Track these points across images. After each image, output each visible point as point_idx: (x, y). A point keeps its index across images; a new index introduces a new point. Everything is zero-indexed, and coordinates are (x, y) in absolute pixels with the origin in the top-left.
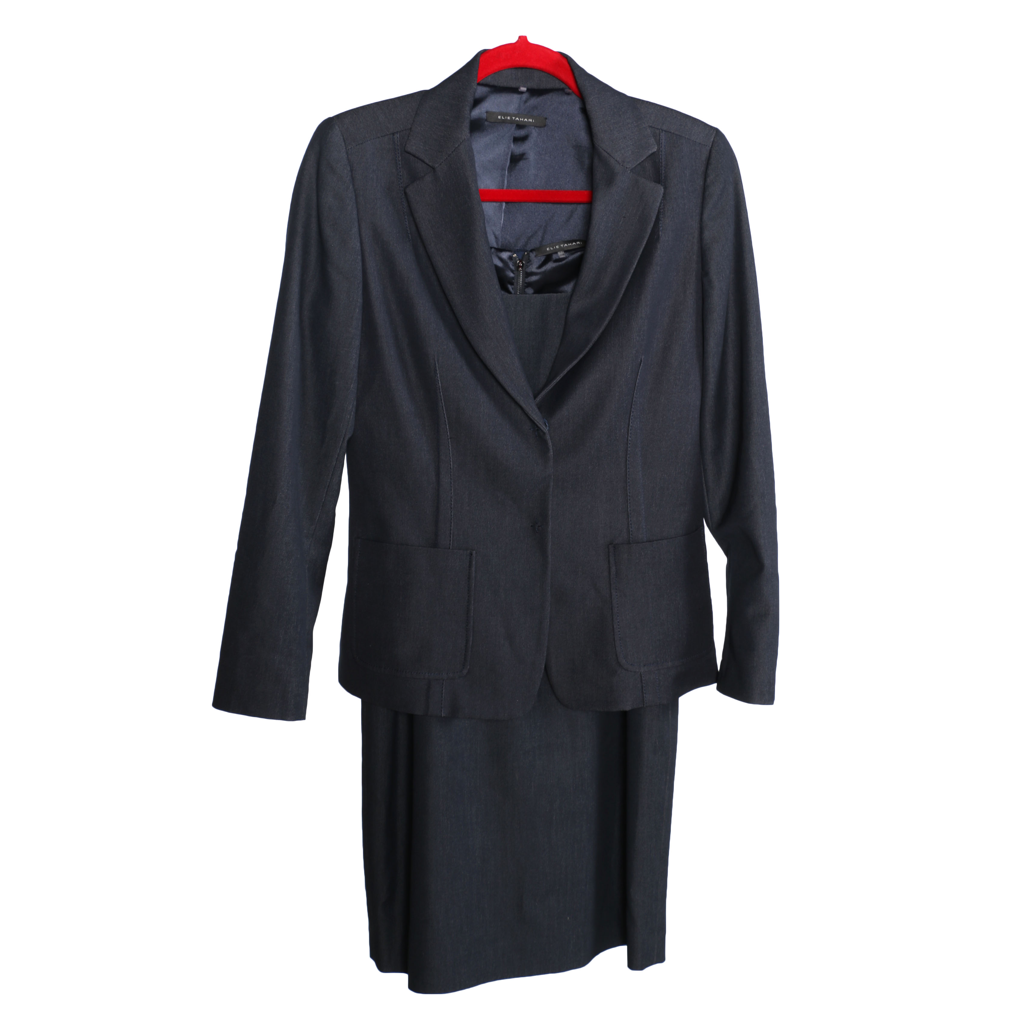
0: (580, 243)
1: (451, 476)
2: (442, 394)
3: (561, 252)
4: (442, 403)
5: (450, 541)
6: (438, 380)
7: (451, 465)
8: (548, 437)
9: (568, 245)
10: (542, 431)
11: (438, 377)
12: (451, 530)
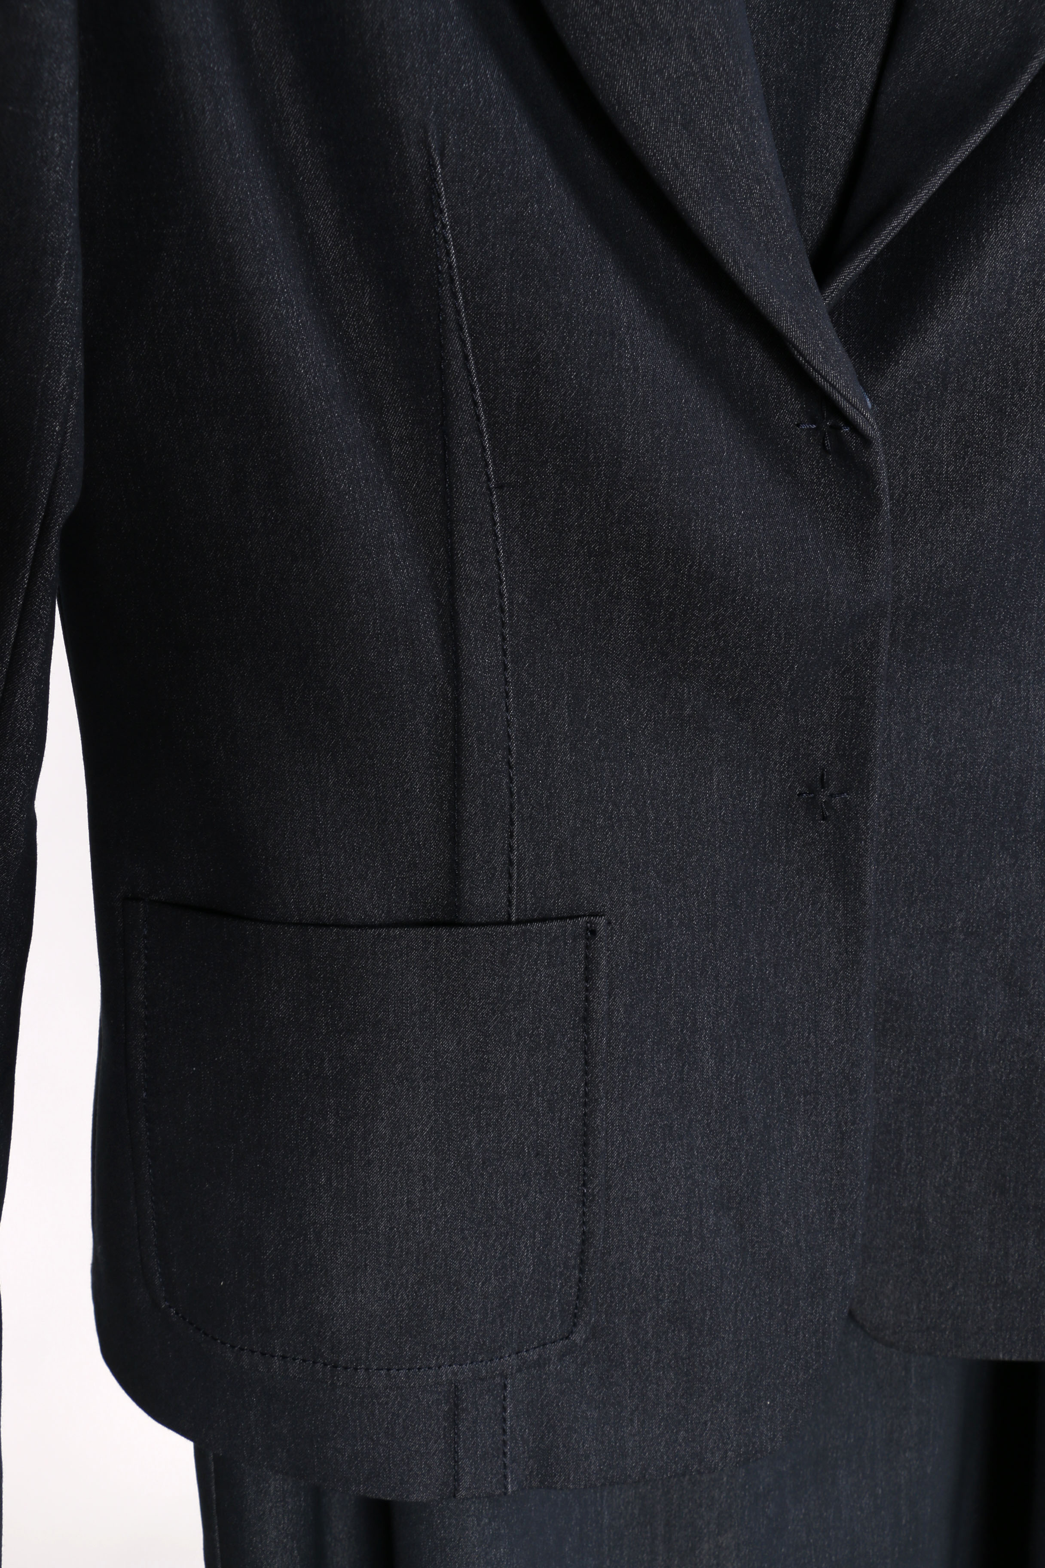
1: (504, 639)
2: (461, 301)
4: (463, 342)
5: (510, 890)
6: (446, 241)
7: (501, 595)
8: (880, 457)
10: (855, 429)
11: (444, 226)
12: (511, 849)
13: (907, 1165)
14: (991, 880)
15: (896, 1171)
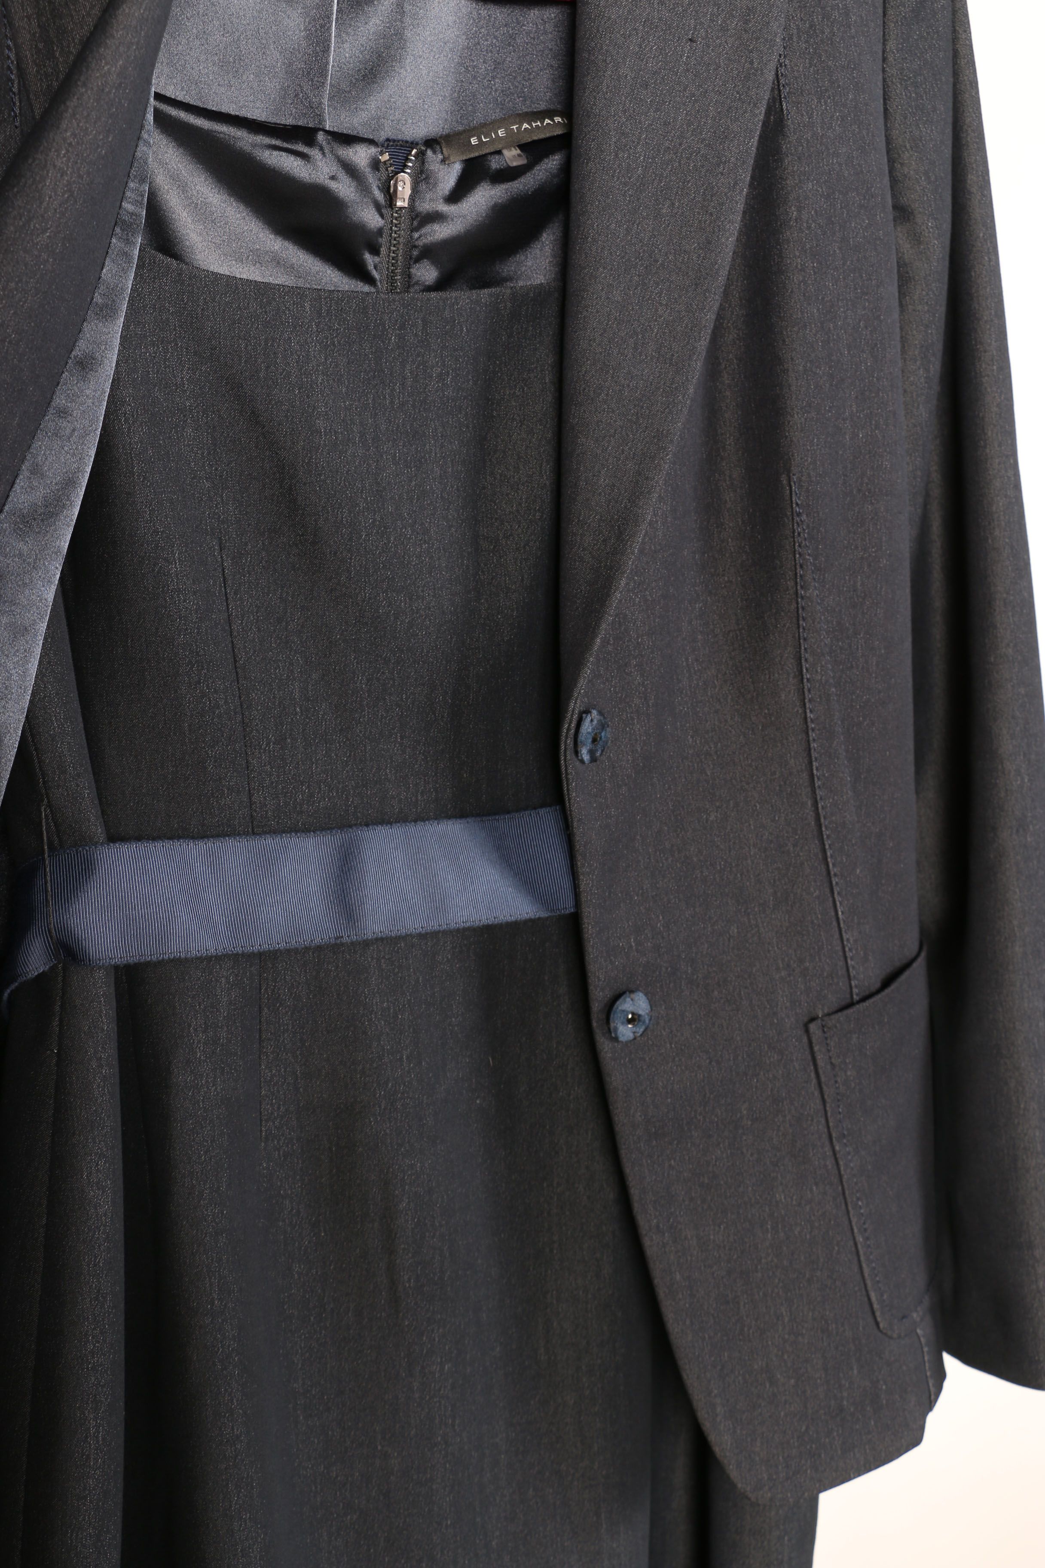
0: (562, 120)
3: (511, 150)
9: (531, 126)
13: (749, 1330)
14: (764, 1074)
15: (741, 1337)
